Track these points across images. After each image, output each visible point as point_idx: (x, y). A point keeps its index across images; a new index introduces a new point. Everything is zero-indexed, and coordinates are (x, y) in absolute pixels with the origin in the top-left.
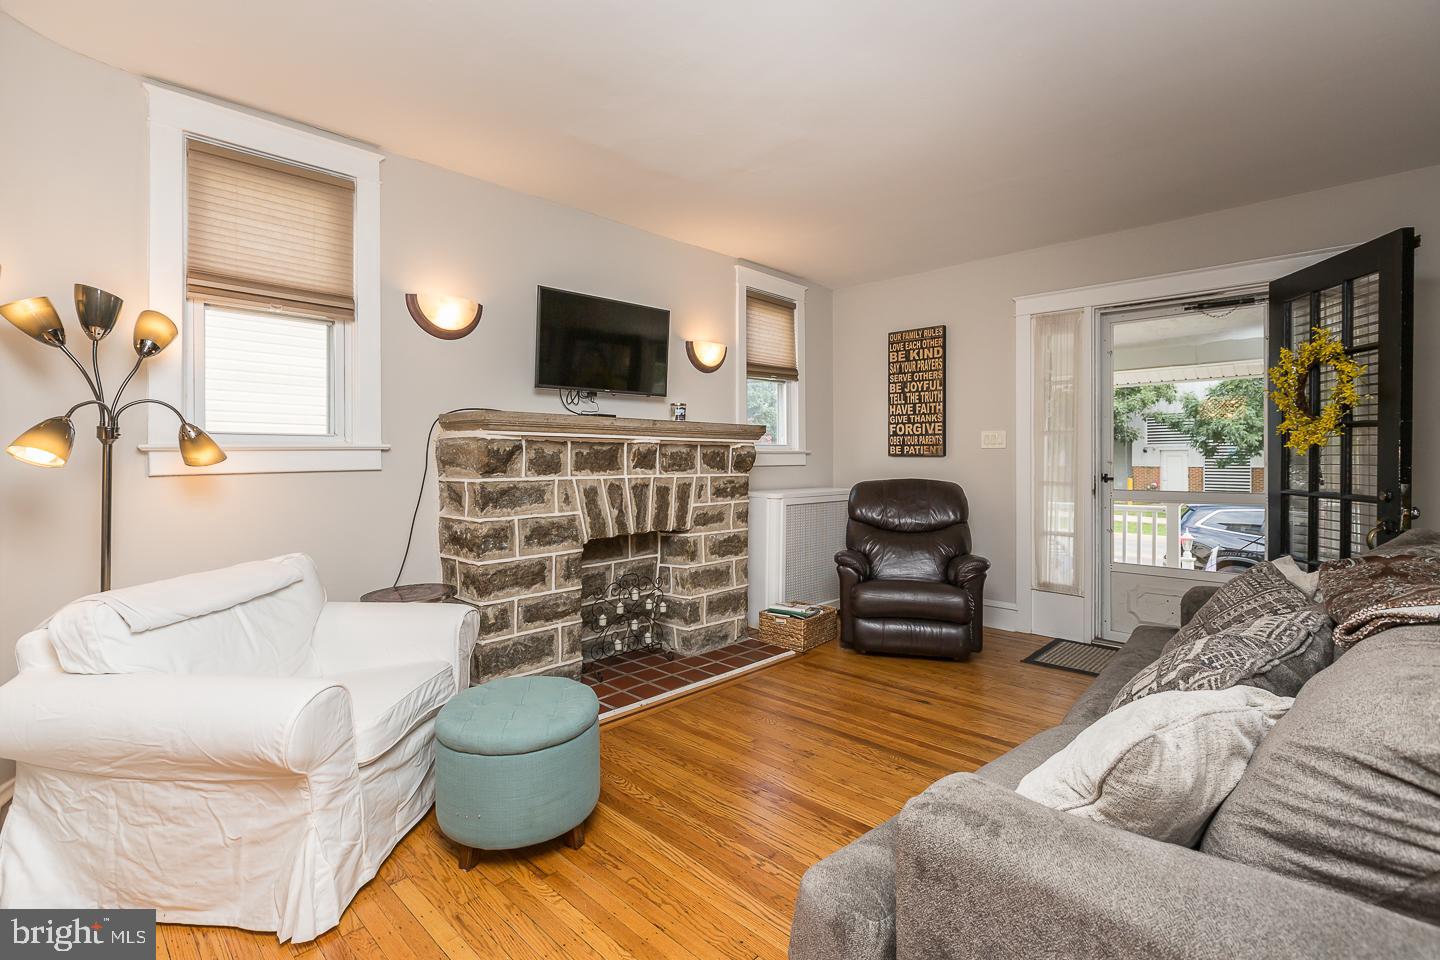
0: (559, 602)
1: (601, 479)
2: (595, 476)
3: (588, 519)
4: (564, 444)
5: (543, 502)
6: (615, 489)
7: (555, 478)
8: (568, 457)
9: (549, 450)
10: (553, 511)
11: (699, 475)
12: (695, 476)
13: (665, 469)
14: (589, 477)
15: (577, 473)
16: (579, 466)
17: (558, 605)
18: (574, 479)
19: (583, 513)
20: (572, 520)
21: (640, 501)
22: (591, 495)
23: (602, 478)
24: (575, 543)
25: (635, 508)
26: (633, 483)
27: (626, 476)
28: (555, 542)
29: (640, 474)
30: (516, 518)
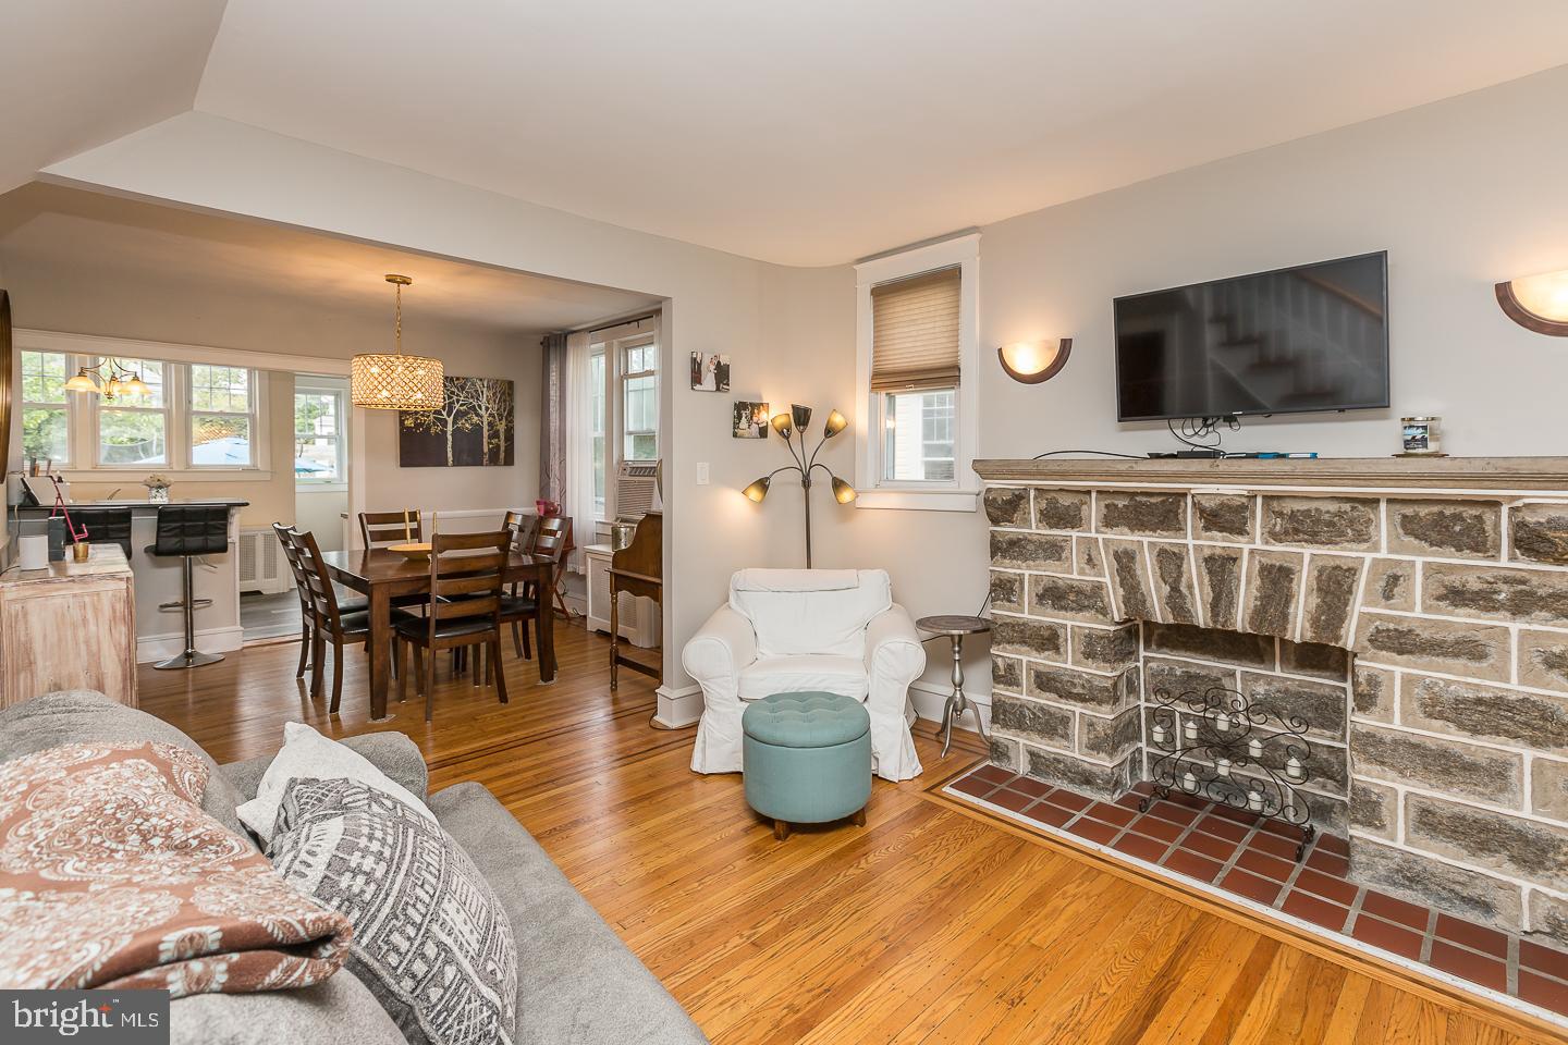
0: (1076, 681)
1: (1145, 542)
2: (1136, 537)
3: (1121, 591)
4: (1089, 492)
5: (1059, 559)
6: (1170, 562)
7: (1074, 534)
8: (1094, 510)
9: (1065, 501)
10: (1072, 572)
11: (1383, 554)
12: (1369, 557)
13: (1275, 536)
14: (1125, 537)
15: (1103, 529)
16: (1110, 521)
17: (1074, 685)
18: (1100, 537)
19: (1113, 582)
20: (1098, 588)
21: (1222, 581)
22: (1125, 562)
23: (1146, 540)
24: (1101, 617)
25: (1208, 589)
26: (1207, 552)
27: (1190, 541)
28: (1072, 609)
29: (1219, 542)
30: (1026, 572)
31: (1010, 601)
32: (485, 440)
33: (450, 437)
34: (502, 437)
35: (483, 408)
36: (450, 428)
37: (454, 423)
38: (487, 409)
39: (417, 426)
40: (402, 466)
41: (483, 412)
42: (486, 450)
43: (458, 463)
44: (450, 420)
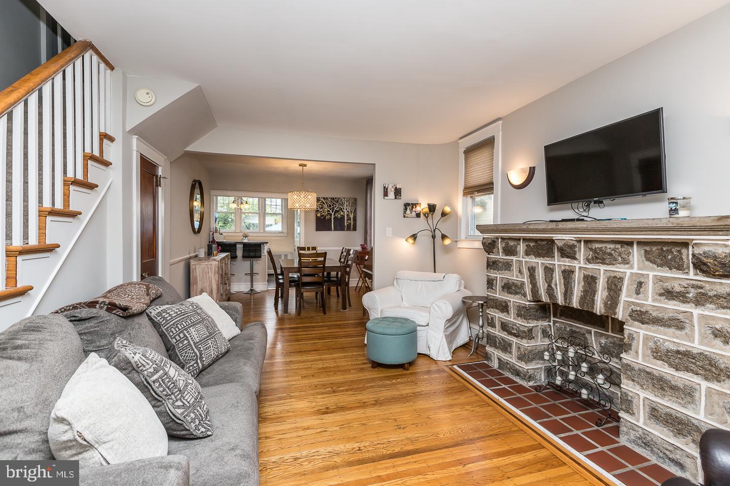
0: (514, 327)
1: (539, 262)
2: (536, 260)
3: (530, 286)
4: (520, 239)
5: (509, 271)
6: (549, 271)
7: (514, 258)
8: (522, 247)
9: (512, 243)
10: (513, 276)
13: (588, 261)
14: (533, 260)
15: (525, 257)
16: (527, 253)
17: (513, 329)
18: (524, 260)
19: (528, 281)
20: (523, 284)
21: (568, 282)
22: (532, 270)
23: (540, 262)
24: (523, 298)
25: (563, 286)
26: (563, 268)
27: (556, 263)
28: (513, 294)
29: (567, 263)
30: (499, 276)
31: (493, 289)
32: (346, 221)
33: (333, 220)
34: (352, 220)
35: (345, 209)
36: (333, 217)
37: (334, 215)
38: (346, 209)
39: (322, 216)
40: (316, 231)
41: (345, 210)
42: (346, 225)
43: (335, 230)
44: (333, 214)
